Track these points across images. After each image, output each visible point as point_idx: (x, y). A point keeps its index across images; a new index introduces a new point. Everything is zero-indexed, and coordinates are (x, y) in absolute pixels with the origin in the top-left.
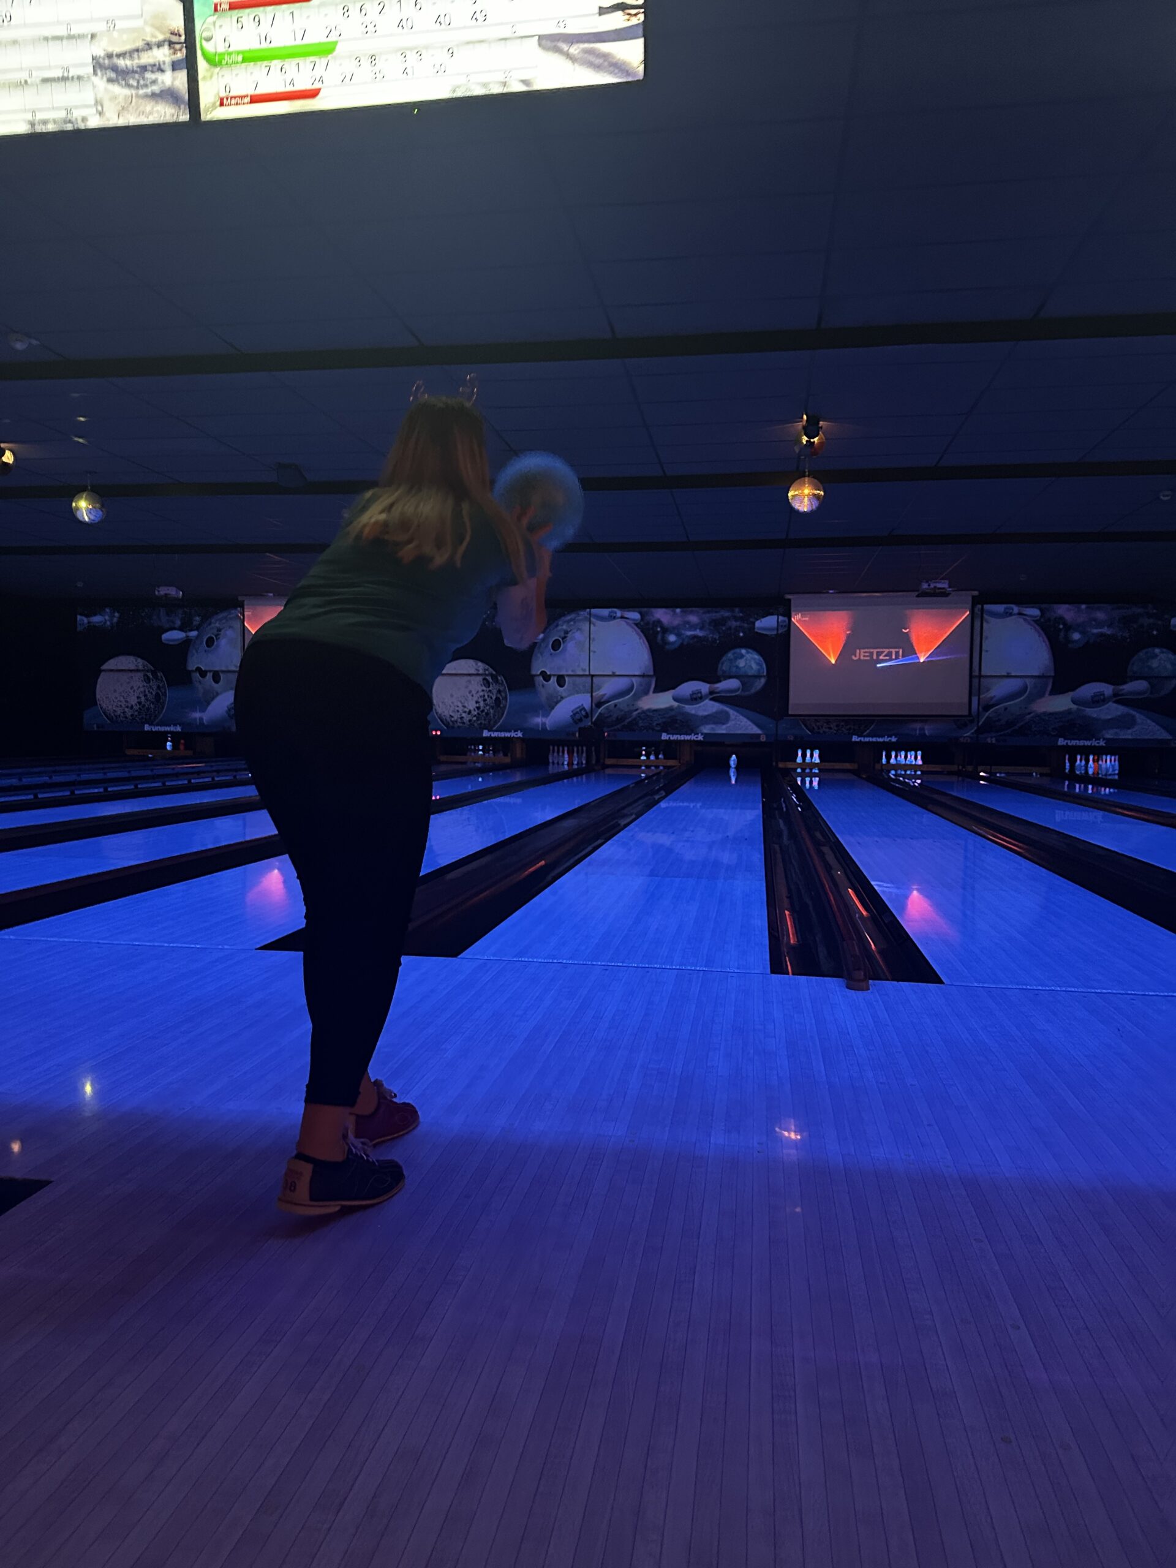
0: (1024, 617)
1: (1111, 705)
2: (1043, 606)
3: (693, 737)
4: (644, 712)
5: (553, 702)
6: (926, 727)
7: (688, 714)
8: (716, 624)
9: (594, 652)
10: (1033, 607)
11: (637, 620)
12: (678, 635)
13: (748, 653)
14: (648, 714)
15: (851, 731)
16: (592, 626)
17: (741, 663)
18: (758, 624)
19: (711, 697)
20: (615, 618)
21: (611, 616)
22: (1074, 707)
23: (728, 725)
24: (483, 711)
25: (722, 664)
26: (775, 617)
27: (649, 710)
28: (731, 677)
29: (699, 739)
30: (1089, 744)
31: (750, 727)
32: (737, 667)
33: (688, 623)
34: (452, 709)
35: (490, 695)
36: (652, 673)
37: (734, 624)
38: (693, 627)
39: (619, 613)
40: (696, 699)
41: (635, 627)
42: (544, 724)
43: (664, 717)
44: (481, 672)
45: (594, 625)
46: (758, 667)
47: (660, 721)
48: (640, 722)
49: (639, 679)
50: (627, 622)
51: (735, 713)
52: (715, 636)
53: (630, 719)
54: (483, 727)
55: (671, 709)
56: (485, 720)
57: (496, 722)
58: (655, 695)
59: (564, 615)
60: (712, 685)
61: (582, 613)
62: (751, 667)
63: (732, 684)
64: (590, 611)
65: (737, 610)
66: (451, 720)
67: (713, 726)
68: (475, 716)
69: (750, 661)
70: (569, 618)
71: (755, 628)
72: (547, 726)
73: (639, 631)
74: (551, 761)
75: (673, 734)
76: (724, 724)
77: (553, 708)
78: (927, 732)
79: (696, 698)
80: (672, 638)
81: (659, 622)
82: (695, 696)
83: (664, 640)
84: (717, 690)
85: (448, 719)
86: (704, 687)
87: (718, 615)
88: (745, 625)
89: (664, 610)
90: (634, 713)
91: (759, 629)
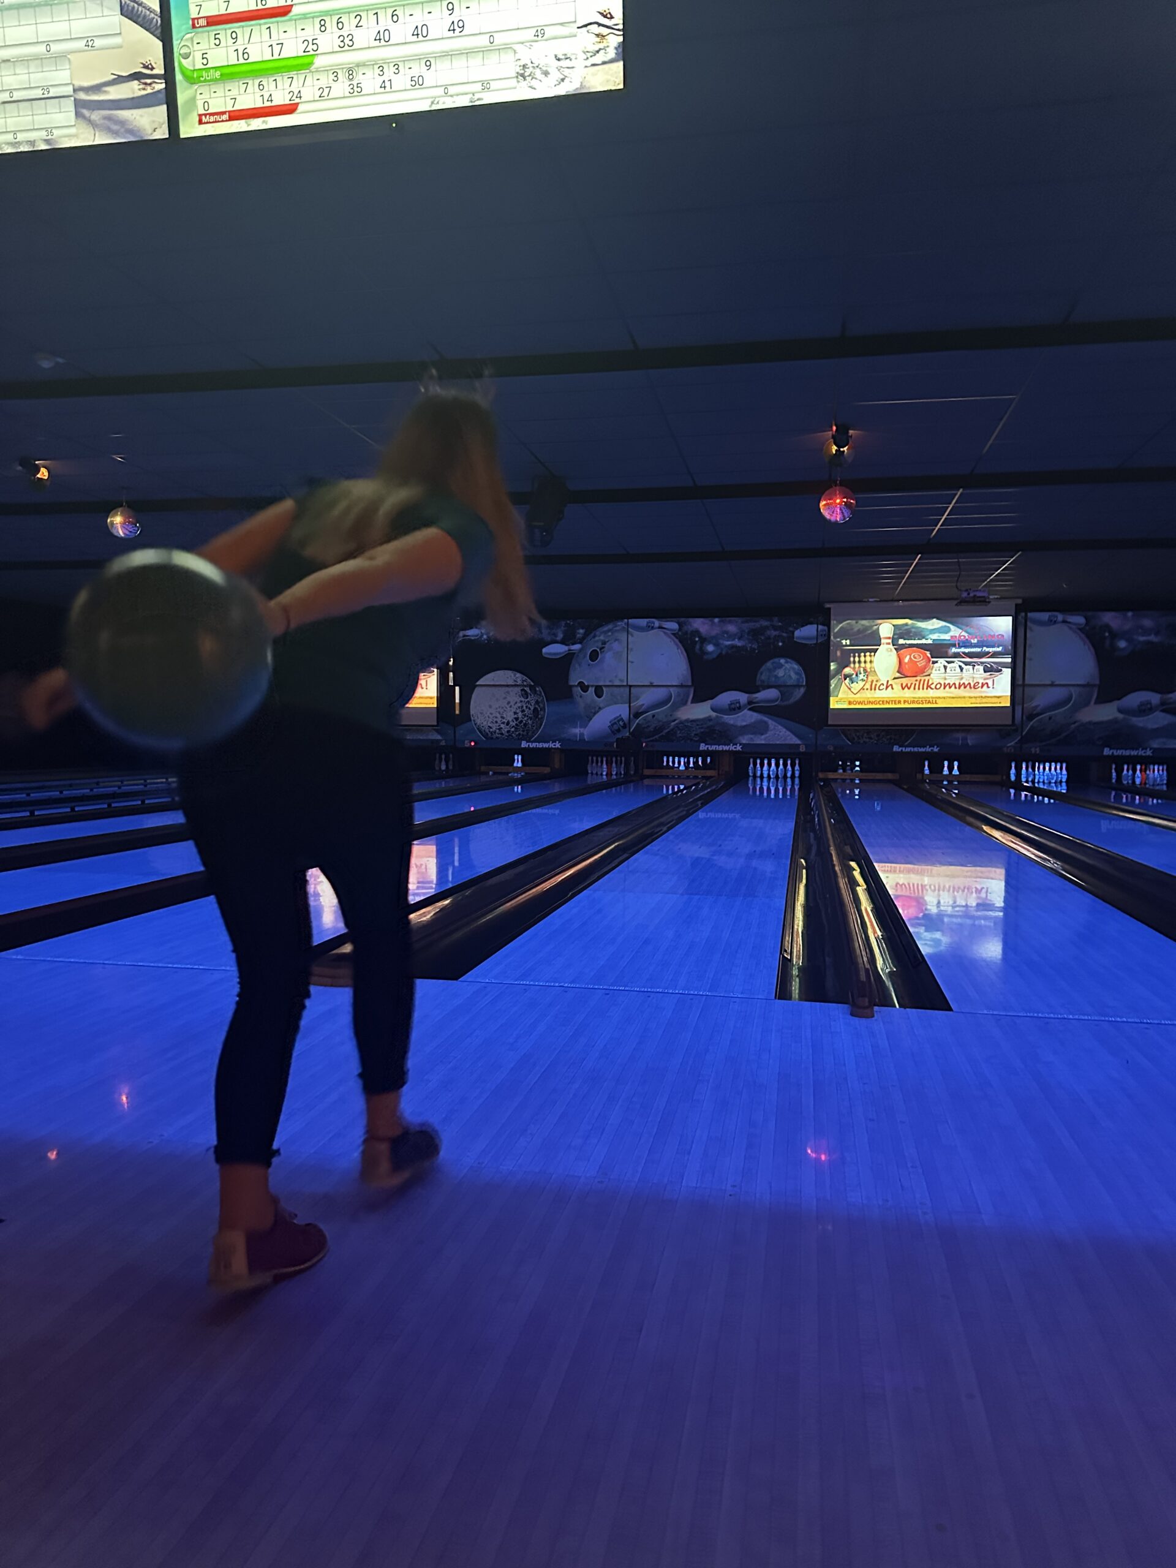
0: (1070, 625)
1: (1158, 714)
2: (1090, 614)
3: (732, 748)
4: (681, 722)
5: (592, 712)
6: (969, 737)
7: (724, 724)
8: (755, 634)
9: (632, 662)
10: (1079, 615)
11: (675, 630)
12: (716, 645)
13: (787, 662)
14: (686, 724)
15: (892, 741)
16: (630, 636)
17: (780, 673)
18: (797, 633)
19: (749, 707)
20: (653, 628)
21: (649, 627)
22: (1121, 716)
23: (768, 735)
24: (521, 721)
25: (761, 674)
26: (816, 626)
27: (687, 721)
28: (769, 687)
29: (737, 749)
30: (1136, 754)
31: (789, 738)
32: (776, 677)
33: (727, 632)
34: (491, 720)
35: (529, 706)
36: (690, 684)
37: (773, 633)
38: (731, 637)
39: (657, 623)
40: (734, 709)
41: (673, 636)
42: (582, 735)
43: (702, 728)
44: (519, 682)
45: (632, 635)
46: (797, 677)
47: (699, 731)
48: (679, 732)
49: (676, 689)
50: (665, 633)
51: (774, 723)
52: (753, 646)
53: (666, 731)
54: (521, 738)
55: (709, 719)
56: (523, 731)
57: (534, 733)
58: (694, 705)
59: (602, 626)
60: (750, 695)
61: (619, 623)
62: (790, 676)
63: (771, 694)
64: (628, 622)
65: (776, 619)
66: (489, 731)
67: (752, 736)
68: (513, 727)
69: (789, 671)
70: (606, 629)
71: (794, 638)
72: (585, 737)
73: (677, 641)
74: (590, 772)
75: (711, 745)
76: (762, 734)
77: (591, 719)
78: (969, 742)
80: (710, 648)
81: (697, 632)
82: (733, 706)
83: (701, 649)
84: (754, 701)
85: (487, 731)
86: (743, 698)
87: (757, 625)
88: (784, 635)
89: (702, 619)
90: (673, 724)
91: (798, 638)
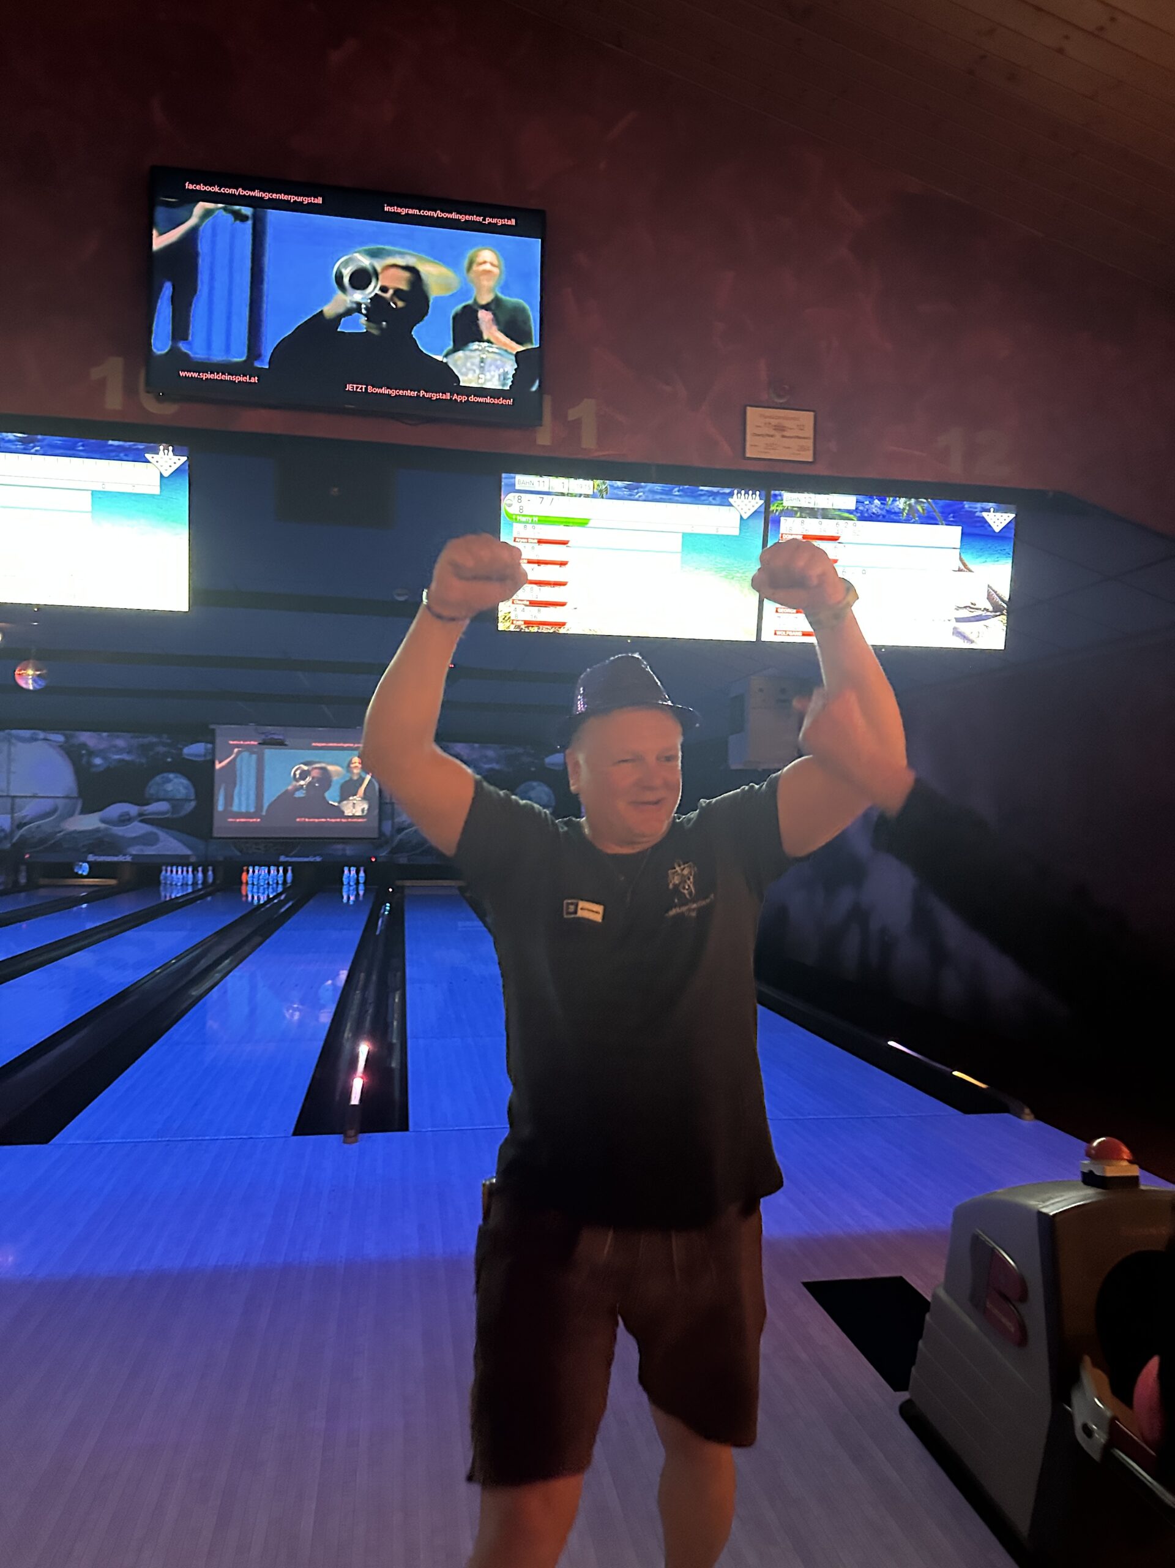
3: (120, 858)
4: (70, 833)
6: (348, 849)
7: (114, 835)
8: (144, 749)
9: (14, 773)
11: (59, 742)
12: (104, 758)
13: (176, 777)
14: (74, 835)
15: (278, 853)
16: (12, 746)
17: (169, 787)
18: (185, 750)
19: (140, 818)
20: (37, 740)
21: (33, 738)
23: (158, 846)
25: (151, 788)
26: (203, 744)
27: (75, 832)
28: (159, 800)
29: (126, 860)
31: (180, 849)
32: (165, 791)
33: (115, 746)
36: (77, 795)
37: (161, 749)
38: (120, 751)
39: (41, 735)
40: (123, 821)
41: (58, 749)
43: (91, 839)
45: (15, 746)
46: (187, 792)
47: (87, 842)
48: (64, 843)
49: (63, 801)
50: (50, 745)
51: (165, 835)
52: (142, 760)
53: (53, 841)
55: (97, 830)
58: (82, 816)
60: (140, 807)
61: (1, 734)
62: (179, 791)
63: (162, 806)
64: (11, 732)
65: (165, 736)
67: (142, 847)
69: (178, 785)
71: (182, 755)
73: (64, 753)
75: (99, 855)
76: (152, 845)
79: (125, 820)
80: (98, 761)
81: (84, 746)
82: (123, 818)
83: (88, 762)
84: (147, 812)
86: (133, 810)
87: (146, 741)
88: (174, 751)
89: (89, 733)
90: (59, 835)
91: (188, 755)
